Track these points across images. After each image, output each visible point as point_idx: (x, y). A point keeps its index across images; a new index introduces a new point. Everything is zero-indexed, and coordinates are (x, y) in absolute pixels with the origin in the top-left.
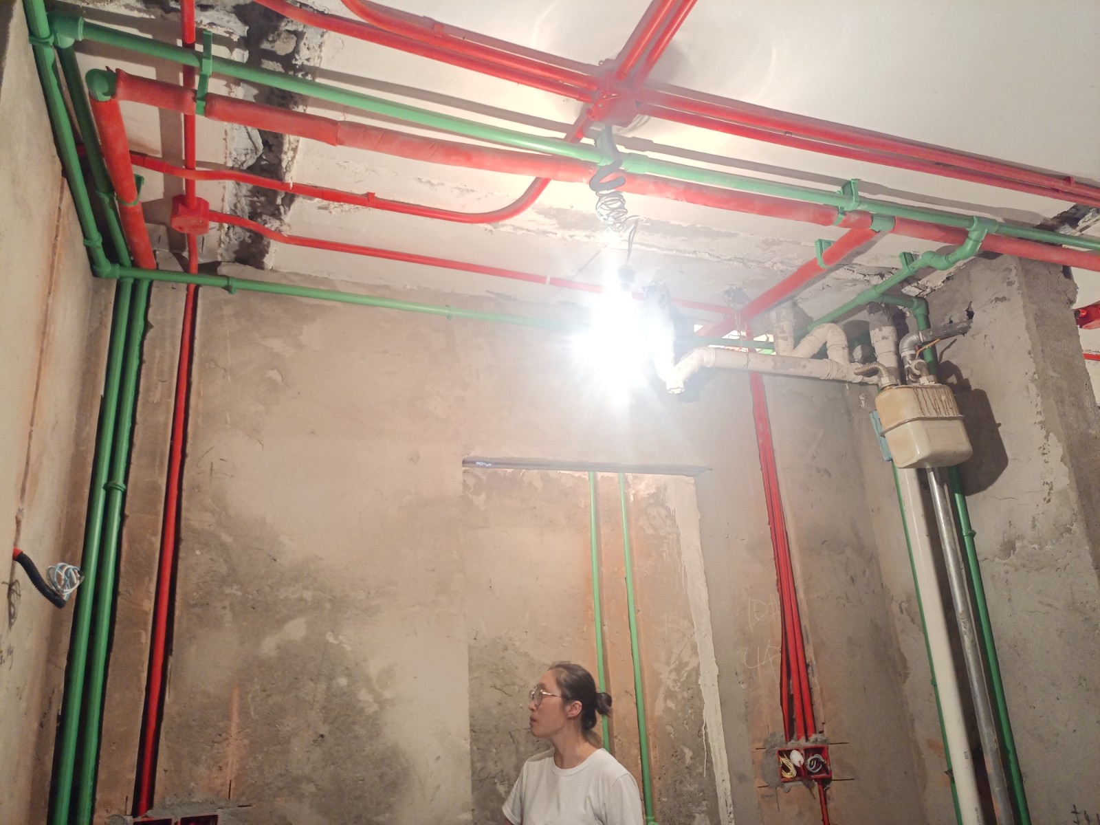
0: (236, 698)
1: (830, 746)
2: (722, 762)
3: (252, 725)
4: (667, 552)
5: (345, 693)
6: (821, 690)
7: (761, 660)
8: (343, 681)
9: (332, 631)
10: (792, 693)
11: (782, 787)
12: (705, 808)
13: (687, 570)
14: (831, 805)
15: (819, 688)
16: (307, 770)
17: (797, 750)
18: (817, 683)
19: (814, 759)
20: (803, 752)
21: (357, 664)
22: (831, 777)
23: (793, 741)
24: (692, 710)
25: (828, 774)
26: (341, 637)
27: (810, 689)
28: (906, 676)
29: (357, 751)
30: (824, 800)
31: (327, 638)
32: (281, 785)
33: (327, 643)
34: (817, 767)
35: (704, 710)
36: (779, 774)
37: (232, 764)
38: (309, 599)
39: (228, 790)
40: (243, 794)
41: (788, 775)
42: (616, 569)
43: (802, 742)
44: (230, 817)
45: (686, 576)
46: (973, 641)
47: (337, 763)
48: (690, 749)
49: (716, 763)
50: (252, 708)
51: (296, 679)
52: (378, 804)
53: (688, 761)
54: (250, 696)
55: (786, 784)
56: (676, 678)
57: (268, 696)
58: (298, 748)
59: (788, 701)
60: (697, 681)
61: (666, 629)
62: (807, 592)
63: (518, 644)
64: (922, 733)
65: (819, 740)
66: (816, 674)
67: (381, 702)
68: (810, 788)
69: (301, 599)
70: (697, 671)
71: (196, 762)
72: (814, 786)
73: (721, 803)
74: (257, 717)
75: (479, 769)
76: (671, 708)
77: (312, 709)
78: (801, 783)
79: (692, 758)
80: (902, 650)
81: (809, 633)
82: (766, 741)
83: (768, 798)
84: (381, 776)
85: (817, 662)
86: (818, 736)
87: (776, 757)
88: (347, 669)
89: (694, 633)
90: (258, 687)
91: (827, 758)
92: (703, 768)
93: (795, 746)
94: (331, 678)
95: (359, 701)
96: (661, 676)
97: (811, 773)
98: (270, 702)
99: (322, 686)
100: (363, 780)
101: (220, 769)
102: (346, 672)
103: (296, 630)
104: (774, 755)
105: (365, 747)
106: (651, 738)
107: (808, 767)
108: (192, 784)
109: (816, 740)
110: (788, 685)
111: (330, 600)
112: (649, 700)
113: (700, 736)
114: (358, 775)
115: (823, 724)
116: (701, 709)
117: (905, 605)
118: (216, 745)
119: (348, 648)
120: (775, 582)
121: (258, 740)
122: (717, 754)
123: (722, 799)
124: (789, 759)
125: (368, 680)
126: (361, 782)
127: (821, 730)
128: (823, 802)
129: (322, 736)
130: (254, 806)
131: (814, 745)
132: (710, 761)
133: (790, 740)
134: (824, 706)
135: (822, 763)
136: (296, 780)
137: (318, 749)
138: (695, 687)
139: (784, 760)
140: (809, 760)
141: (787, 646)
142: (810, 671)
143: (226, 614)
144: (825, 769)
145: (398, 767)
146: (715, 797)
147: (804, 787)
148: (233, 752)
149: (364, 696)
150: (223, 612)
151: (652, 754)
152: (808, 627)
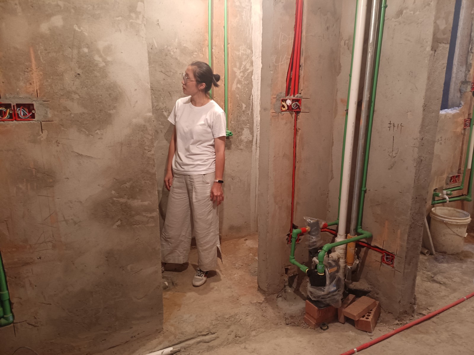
0: (32, 52)
1: (302, 99)
2: (257, 110)
3: (43, 65)
4: (245, 15)
5: (87, 56)
6: (304, 76)
7: (281, 62)
8: (86, 50)
9: (77, 25)
10: (291, 77)
11: (281, 113)
12: (248, 126)
13: (253, 26)
14: (298, 121)
15: (303, 75)
16: (74, 88)
17: (290, 99)
18: (302, 74)
19: (295, 104)
20: (291, 100)
21: (92, 43)
22: (301, 111)
23: (288, 96)
24: (248, 89)
25: (300, 109)
26: (82, 28)
27: (299, 76)
28: (340, 72)
29: (97, 83)
30: (296, 119)
31: (75, 28)
32: (62, 94)
33: (75, 30)
34: (296, 107)
35: (253, 89)
36: (280, 108)
37: (36, 82)
38: (62, 6)
39: (36, 94)
40: (44, 96)
41: (284, 109)
42: (220, 22)
43: (292, 97)
44: (39, 105)
45: (252, 29)
46: (372, 56)
47: (88, 87)
48: (245, 104)
49: (255, 110)
50: (41, 58)
51: (62, 46)
52: (110, 106)
53: (244, 108)
54: (39, 52)
55: (282, 112)
56: (243, 75)
57: (49, 53)
58: (68, 78)
59: (289, 80)
60: (251, 77)
61: (240, 53)
62: (307, 33)
63: (172, 53)
64: (340, 96)
65: (299, 96)
66: (303, 69)
67: (107, 63)
68: (292, 114)
69: (58, 5)
70: (252, 73)
71: (18, 80)
72: (293, 114)
73: (255, 125)
74: (45, 62)
75: (155, 105)
76: (239, 88)
77: (72, 61)
78: (288, 112)
79: (245, 108)
80: (341, 62)
81: (304, 52)
82: (278, 95)
83: (275, 117)
84: (110, 95)
85: (304, 65)
86: (299, 95)
87: (280, 102)
88: (87, 44)
89: (253, 56)
90: (42, 48)
91: (300, 104)
92: (249, 112)
93: (289, 98)
94: (79, 48)
95: (95, 60)
96: (236, 74)
97: (293, 109)
98: (50, 56)
99: (75, 51)
100: (101, 95)
101: (31, 84)
102: (87, 46)
103: (58, 21)
104: (280, 101)
105: (100, 81)
106: (229, 99)
107: (292, 107)
108: (18, 90)
109: (298, 96)
110: (291, 74)
111: (73, 8)
112: (230, 83)
113: (250, 99)
114: (99, 93)
115: (302, 90)
116: (252, 89)
117: (347, 42)
118: (26, 73)
119: (86, 34)
120: (294, 26)
121: (47, 73)
122: (256, 106)
123: (255, 123)
124: (286, 103)
125: (98, 51)
126: (100, 96)
127: (300, 93)
128: (296, 120)
129: (79, 74)
130: (51, 101)
131: (296, 98)
132: (252, 109)
133: (287, 96)
134: (304, 83)
135: (298, 105)
136: (69, 92)
137: (77, 80)
138: (250, 79)
139: (284, 103)
140: (293, 104)
141: (293, 56)
142: (301, 68)
143: (17, 8)
144: (299, 108)
145: (117, 92)
146: (253, 122)
147: (290, 114)
148: (36, 76)
149: (97, 58)
150: (16, 7)
151: (229, 105)
152: (304, 49)
